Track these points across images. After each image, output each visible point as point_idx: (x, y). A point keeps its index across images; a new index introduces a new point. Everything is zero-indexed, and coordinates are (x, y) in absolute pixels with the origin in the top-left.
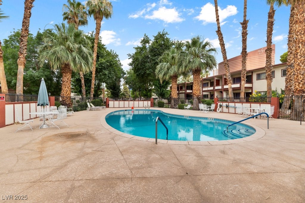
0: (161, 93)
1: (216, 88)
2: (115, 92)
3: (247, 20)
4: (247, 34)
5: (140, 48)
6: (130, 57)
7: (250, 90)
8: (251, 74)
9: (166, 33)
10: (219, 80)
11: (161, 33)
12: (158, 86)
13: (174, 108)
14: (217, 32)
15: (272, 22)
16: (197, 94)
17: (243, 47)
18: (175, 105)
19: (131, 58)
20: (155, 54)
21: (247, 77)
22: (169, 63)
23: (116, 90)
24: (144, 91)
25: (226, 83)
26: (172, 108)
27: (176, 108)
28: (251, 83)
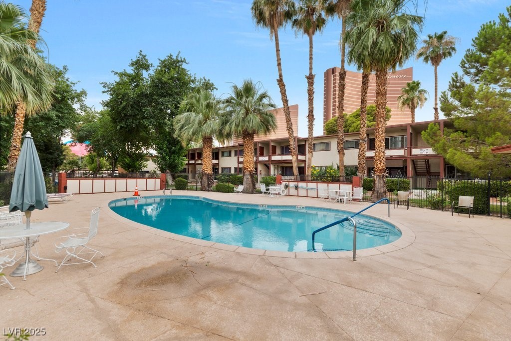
0: (171, 164)
1: (261, 159)
2: (50, 156)
3: (313, 74)
4: (314, 93)
5: (129, 76)
6: (106, 89)
7: (302, 164)
8: (304, 143)
9: (183, 60)
10: (263, 147)
11: (174, 57)
12: (165, 151)
13: (208, 191)
14: (278, 80)
15: (344, 85)
16: (250, 168)
17: (309, 108)
18: (209, 185)
19: (108, 91)
20: (162, 93)
21: (299, 146)
22: (201, 115)
23: (51, 153)
24: (126, 158)
25: (274, 153)
26: (205, 191)
27: (211, 191)
28: (303, 155)
